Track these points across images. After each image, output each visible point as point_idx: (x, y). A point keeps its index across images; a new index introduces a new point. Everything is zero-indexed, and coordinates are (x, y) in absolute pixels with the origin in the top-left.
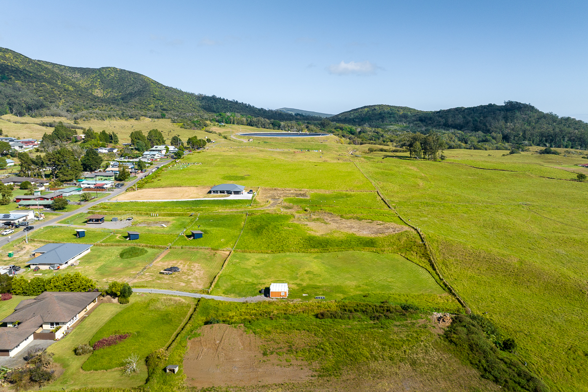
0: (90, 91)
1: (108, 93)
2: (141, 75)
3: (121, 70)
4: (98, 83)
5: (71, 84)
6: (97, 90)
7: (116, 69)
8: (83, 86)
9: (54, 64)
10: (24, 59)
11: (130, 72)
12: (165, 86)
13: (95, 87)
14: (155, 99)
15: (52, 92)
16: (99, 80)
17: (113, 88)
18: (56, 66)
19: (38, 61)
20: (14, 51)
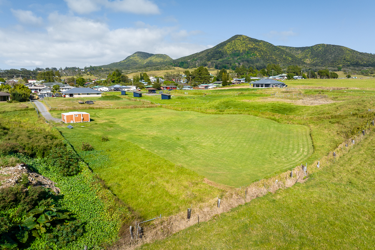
0: (303, 60)
1: (314, 60)
2: (341, 46)
3: (328, 45)
4: (309, 55)
5: (290, 57)
6: (308, 59)
7: (324, 44)
8: (300, 57)
9: (287, 47)
10: (268, 44)
11: (333, 46)
12: (359, 52)
13: (307, 57)
14: (345, 61)
15: (276, 60)
16: (310, 53)
17: (318, 57)
18: (288, 48)
19: (279, 46)
20: (264, 41)
